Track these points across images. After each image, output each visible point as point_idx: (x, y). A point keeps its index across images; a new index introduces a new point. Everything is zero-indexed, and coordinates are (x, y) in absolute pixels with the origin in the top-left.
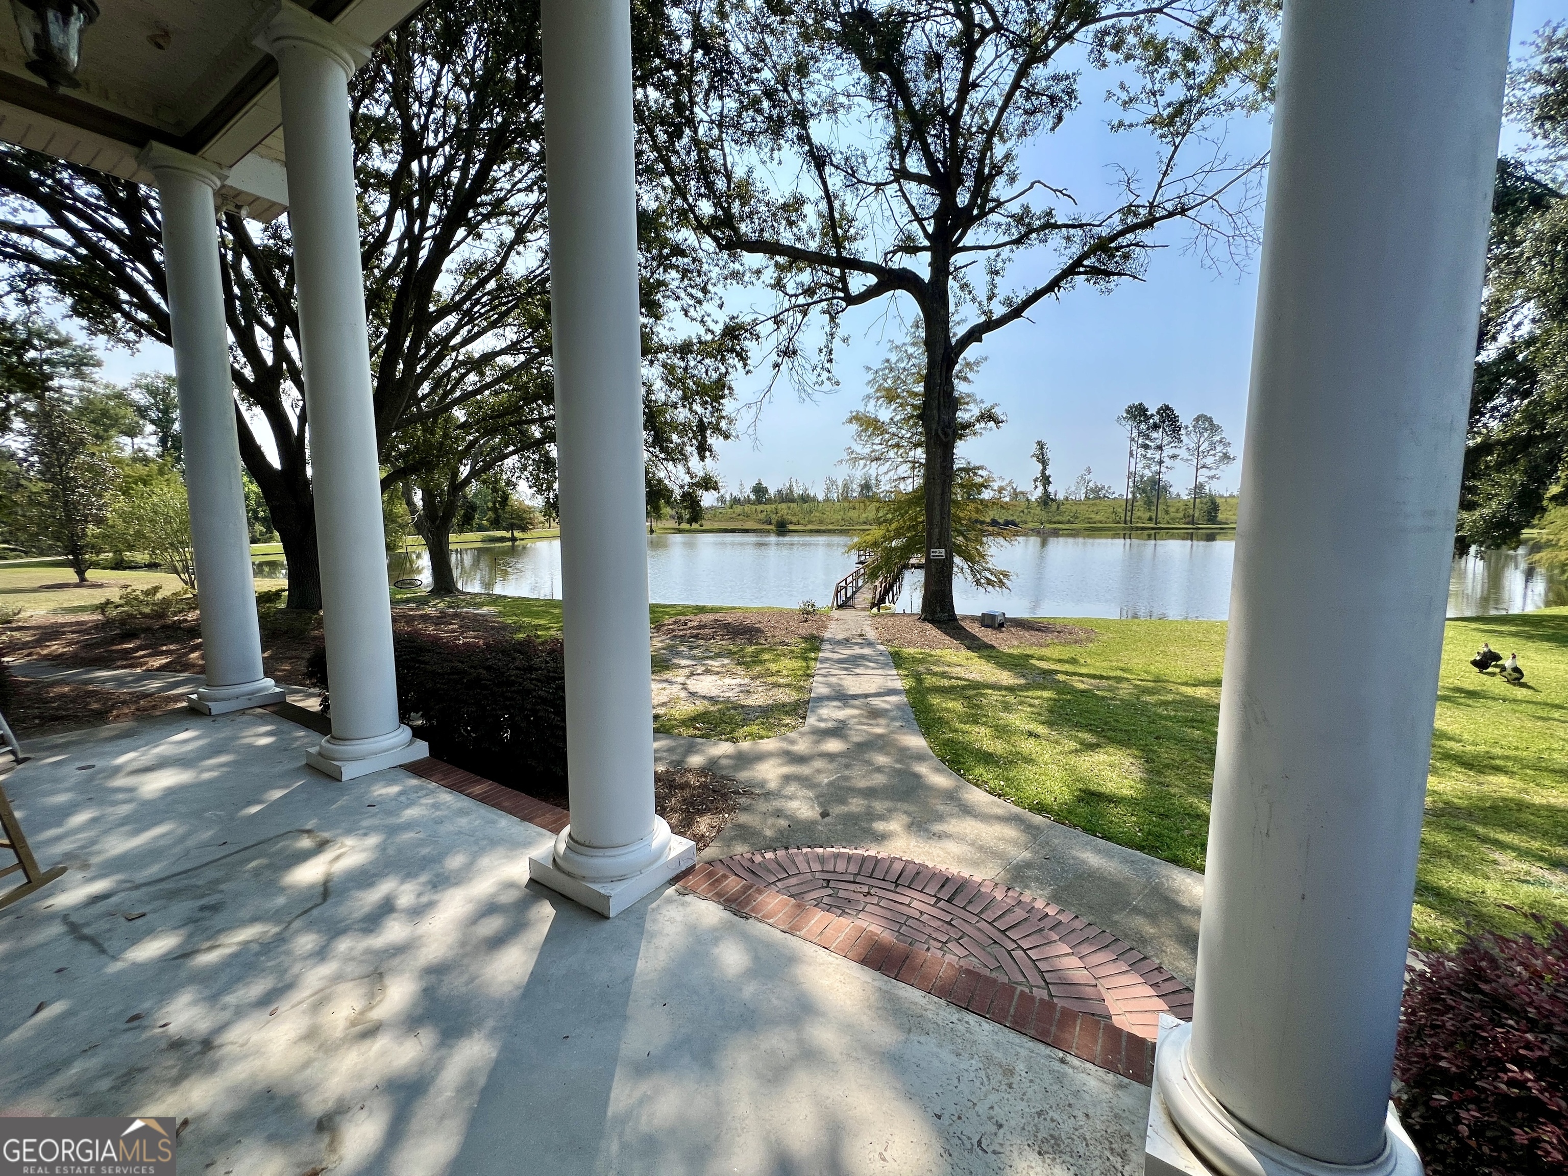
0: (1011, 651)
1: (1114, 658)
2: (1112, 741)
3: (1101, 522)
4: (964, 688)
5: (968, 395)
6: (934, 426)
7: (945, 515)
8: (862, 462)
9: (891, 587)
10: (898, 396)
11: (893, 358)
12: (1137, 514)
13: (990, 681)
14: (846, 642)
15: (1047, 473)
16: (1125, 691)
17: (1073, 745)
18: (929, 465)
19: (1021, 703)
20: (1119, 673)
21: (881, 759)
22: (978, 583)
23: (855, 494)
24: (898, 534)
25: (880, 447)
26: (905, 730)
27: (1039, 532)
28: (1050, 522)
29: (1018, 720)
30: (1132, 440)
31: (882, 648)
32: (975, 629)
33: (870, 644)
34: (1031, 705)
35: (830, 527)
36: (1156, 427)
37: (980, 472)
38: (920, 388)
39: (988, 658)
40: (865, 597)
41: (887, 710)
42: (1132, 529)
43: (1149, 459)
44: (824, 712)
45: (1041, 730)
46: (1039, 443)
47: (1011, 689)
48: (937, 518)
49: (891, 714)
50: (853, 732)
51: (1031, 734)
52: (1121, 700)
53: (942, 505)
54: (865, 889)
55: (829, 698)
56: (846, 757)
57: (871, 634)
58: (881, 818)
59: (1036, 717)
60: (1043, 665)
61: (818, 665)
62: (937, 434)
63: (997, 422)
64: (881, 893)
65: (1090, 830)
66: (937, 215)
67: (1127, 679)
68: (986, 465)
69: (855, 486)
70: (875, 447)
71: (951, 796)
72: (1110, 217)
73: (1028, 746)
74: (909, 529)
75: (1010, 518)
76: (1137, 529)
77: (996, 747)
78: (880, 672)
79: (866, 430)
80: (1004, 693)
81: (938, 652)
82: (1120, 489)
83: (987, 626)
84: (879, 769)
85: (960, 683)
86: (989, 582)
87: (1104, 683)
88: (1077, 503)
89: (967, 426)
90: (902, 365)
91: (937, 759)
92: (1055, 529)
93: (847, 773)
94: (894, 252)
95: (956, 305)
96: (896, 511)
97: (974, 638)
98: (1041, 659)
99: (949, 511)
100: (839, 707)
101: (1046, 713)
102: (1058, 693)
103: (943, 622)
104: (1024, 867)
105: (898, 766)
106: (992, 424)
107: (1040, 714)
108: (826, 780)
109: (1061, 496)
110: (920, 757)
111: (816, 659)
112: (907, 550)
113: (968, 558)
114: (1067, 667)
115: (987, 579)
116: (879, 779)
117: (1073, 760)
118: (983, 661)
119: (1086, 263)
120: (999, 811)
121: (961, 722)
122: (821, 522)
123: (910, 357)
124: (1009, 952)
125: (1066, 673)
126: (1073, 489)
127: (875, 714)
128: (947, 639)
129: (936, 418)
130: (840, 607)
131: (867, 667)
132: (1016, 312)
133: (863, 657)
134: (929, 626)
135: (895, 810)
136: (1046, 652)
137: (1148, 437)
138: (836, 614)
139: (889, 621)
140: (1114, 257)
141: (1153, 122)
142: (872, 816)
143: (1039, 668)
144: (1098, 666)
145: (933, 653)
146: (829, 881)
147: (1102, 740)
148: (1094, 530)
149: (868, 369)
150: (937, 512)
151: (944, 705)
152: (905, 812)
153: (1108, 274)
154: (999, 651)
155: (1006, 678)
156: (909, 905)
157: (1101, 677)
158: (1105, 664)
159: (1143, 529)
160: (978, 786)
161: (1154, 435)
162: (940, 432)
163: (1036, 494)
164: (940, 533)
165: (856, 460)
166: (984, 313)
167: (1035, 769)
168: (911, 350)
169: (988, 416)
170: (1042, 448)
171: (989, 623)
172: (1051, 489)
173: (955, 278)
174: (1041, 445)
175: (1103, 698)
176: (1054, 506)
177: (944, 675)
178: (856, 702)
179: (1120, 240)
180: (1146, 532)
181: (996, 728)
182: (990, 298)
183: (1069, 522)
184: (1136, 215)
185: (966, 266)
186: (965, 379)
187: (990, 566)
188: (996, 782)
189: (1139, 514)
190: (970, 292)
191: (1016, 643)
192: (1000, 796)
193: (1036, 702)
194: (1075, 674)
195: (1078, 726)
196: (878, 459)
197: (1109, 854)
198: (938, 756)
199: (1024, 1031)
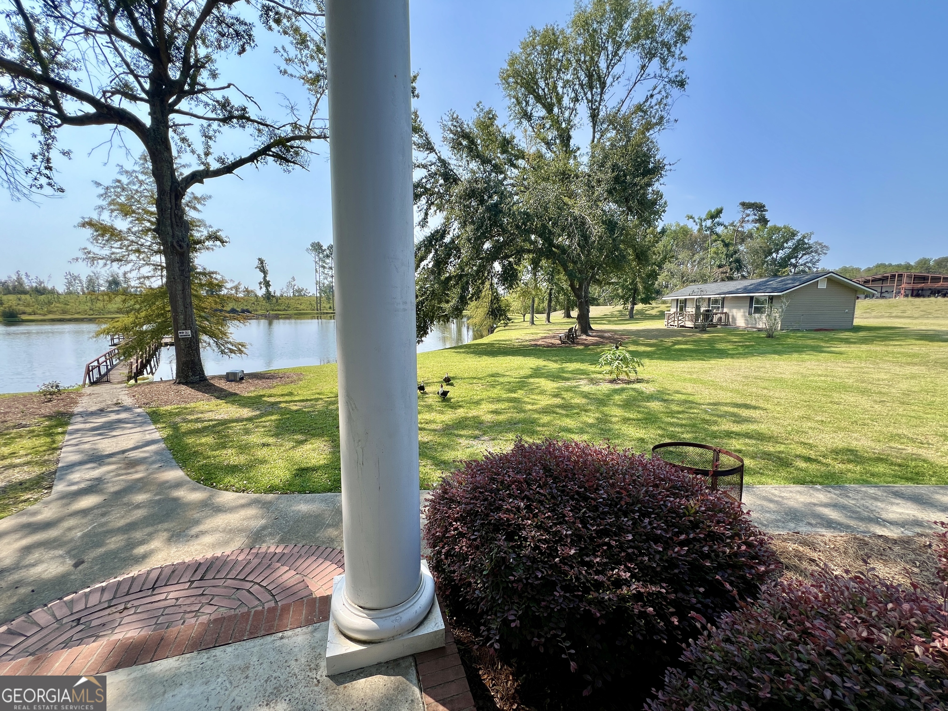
0: (250, 394)
1: (314, 388)
2: (313, 435)
3: (304, 310)
4: (214, 426)
5: (199, 221)
6: (170, 240)
7: (188, 306)
8: (101, 262)
9: (148, 362)
10: (134, 212)
11: (125, 180)
12: (323, 305)
13: (234, 417)
14: (101, 412)
15: (268, 279)
16: (320, 406)
17: (292, 444)
18: (169, 267)
19: (257, 427)
20: (317, 396)
21: (141, 498)
22: (223, 352)
23: (102, 289)
24: (148, 319)
25: (120, 251)
26: (162, 469)
27: (266, 317)
28: (273, 310)
29: (254, 439)
30: (316, 262)
31: (139, 410)
32: (223, 384)
33: (127, 409)
34: (264, 427)
35: (76, 316)
36: (328, 256)
37: (214, 276)
38: (154, 209)
39: (233, 402)
40: (121, 372)
41: (145, 458)
42: (321, 313)
43: (326, 274)
44: (76, 476)
45: (271, 440)
46: (260, 259)
47: (250, 419)
48: (181, 308)
49: (150, 460)
50: (110, 485)
51: (264, 445)
52: (318, 411)
53: (184, 298)
54: (122, 607)
55: (81, 463)
56: (103, 507)
57: (127, 401)
58: (142, 542)
59: (268, 433)
60: (272, 400)
61: (67, 437)
62: (172, 245)
63: (222, 242)
64: (136, 603)
65: (302, 491)
66: (151, 77)
67: (321, 399)
68: (218, 271)
69: (101, 282)
70: (114, 250)
71: (205, 505)
72: (284, 126)
73: (261, 453)
74: (158, 316)
75: (245, 308)
76: (324, 313)
77: (242, 459)
78: (139, 429)
79: (103, 235)
80: (245, 423)
81: (193, 405)
82: (312, 291)
83: (231, 381)
84: (138, 506)
85: (211, 423)
86: (232, 351)
87: (309, 403)
88: (288, 298)
89: (199, 242)
90: (135, 188)
91: (193, 482)
92: (276, 314)
93: (103, 520)
94: (113, 93)
95: (178, 152)
96: (143, 302)
97: (222, 390)
98: (270, 396)
99: (191, 303)
100: (93, 468)
101: (274, 429)
102: (281, 415)
103: (196, 383)
104: (261, 530)
105: (157, 498)
106: (218, 243)
107: (270, 431)
108: (79, 534)
109: (278, 294)
110: (178, 485)
111: (63, 433)
112: (157, 333)
113: (212, 335)
114: (287, 398)
115: (229, 349)
116: (139, 514)
117: (291, 453)
118: (229, 405)
119: (273, 149)
120: (242, 501)
121: (213, 451)
122: (64, 312)
123: (141, 183)
124: (248, 591)
125: (286, 402)
126: (285, 290)
127: (133, 464)
128: (200, 395)
129: (171, 234)
130: (92, 384)
131: (125, 428)
132: (229, 169)
133: (120, 421)
134: (183, 387)
135: (157, 531)
136: (273, 391)
137: (324, 262)
138: (88, 390)
139: (147, 389)
140: (290, 152)
141: (303, 79)
142: (132, 545)
143: (269, 402)
144: (305, 394)
145: (188, 406)
146: (79, 620)
147: (308, 436)
148: (300, 315)
149: (98, 184)
150: (180, 302)
151: (198, 442)
152: (165, 530)
153: (288, 161)
154: (241, 396)
155: (246, 412)
156: (166, 599)
157: (307, 400)
158: (309, 392)
159: (327, 313)
160: (227, 490)
161: (327, 261)
162: (175, 244)
163: (261, 292)
164: (185, 319)
165: (93, 259)
166: (203, 163)
167: (267, 466)
168: (142, 177)
169: (214, 237)
170: (262, 263)
171: (233, 378)
172: (271, 289)
173: (175, 131)
174: (261, 261)
175: (308, 412)
176: (274, 300)
177: (197, 420)
178: (113, 459)
179: (293, 142)
180: (329, 315)
181: (240, 447)
182: (207, 154)
183: (285, 310)
184: (300, 130)
185: (184, 125)
186: (195, 208)
187: (231, 340)
188: (240, 483)
189: (324, 305)
190: (189, 146)
191: (253, 389)
192: (244, 491)
193: (268, 424)
194: (291, 401)
195: (294, 432)
196: (119, 260)
197: (313, 501)
198: (194, 479)
199: (256, 635)
